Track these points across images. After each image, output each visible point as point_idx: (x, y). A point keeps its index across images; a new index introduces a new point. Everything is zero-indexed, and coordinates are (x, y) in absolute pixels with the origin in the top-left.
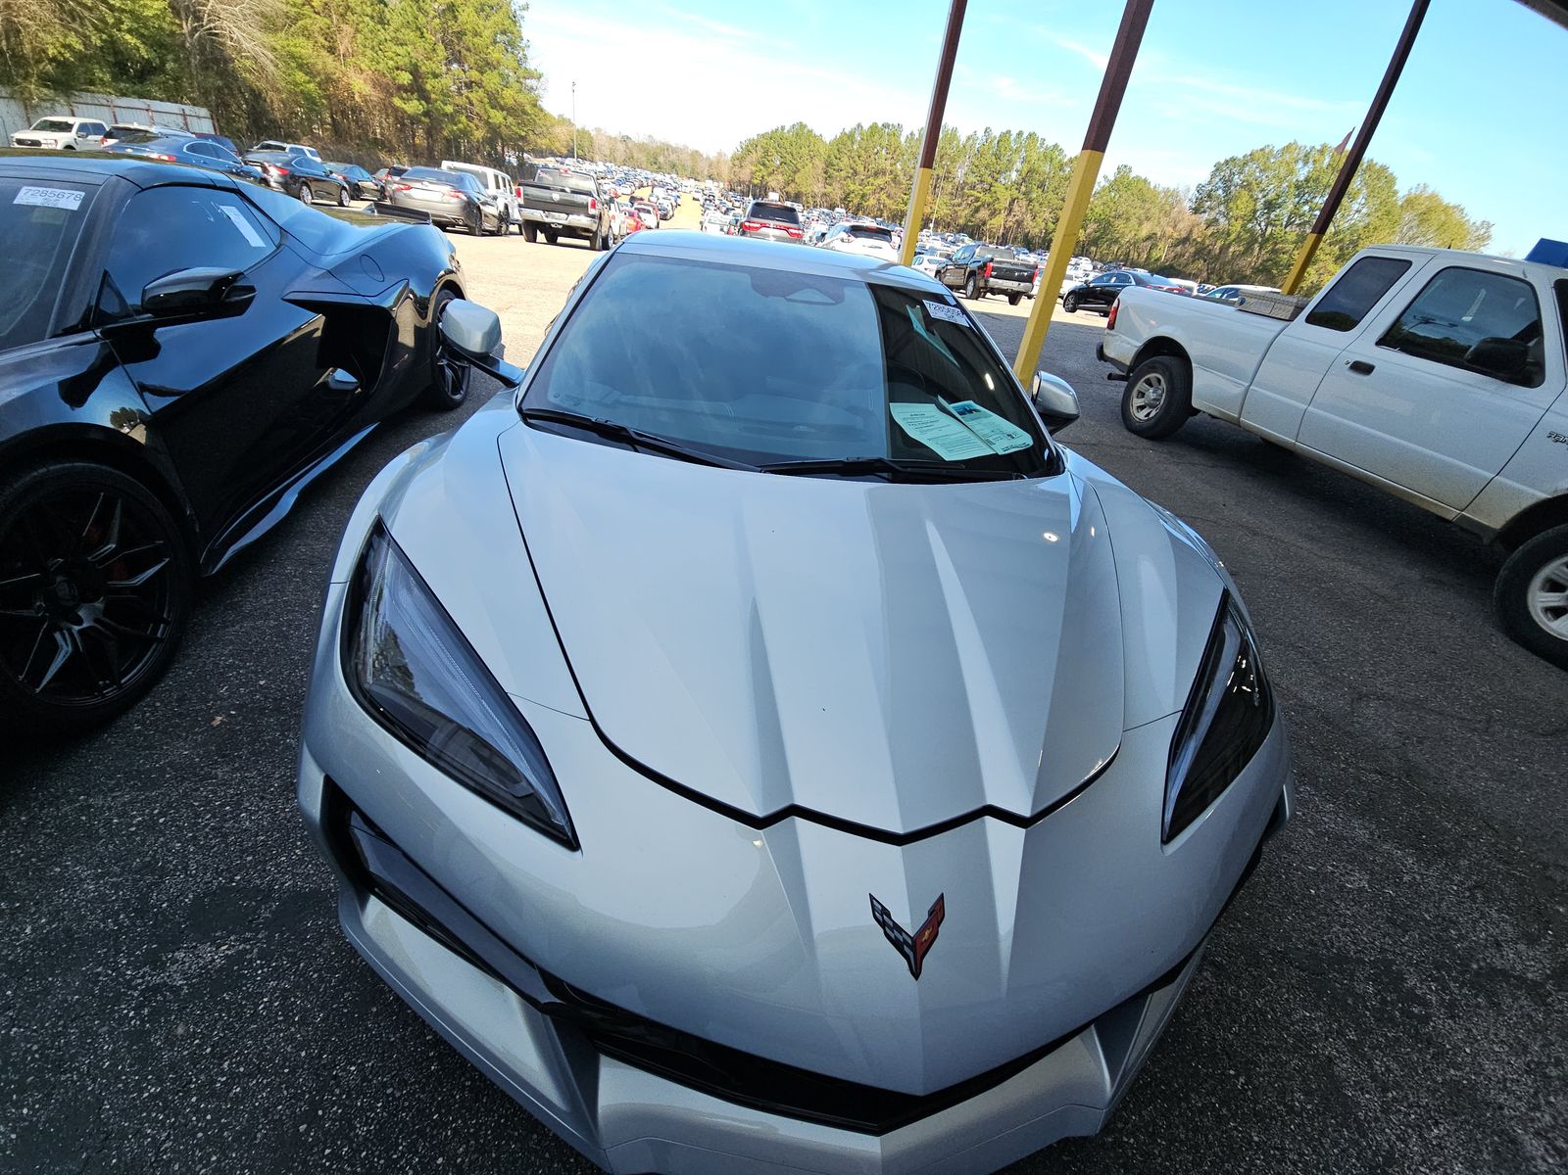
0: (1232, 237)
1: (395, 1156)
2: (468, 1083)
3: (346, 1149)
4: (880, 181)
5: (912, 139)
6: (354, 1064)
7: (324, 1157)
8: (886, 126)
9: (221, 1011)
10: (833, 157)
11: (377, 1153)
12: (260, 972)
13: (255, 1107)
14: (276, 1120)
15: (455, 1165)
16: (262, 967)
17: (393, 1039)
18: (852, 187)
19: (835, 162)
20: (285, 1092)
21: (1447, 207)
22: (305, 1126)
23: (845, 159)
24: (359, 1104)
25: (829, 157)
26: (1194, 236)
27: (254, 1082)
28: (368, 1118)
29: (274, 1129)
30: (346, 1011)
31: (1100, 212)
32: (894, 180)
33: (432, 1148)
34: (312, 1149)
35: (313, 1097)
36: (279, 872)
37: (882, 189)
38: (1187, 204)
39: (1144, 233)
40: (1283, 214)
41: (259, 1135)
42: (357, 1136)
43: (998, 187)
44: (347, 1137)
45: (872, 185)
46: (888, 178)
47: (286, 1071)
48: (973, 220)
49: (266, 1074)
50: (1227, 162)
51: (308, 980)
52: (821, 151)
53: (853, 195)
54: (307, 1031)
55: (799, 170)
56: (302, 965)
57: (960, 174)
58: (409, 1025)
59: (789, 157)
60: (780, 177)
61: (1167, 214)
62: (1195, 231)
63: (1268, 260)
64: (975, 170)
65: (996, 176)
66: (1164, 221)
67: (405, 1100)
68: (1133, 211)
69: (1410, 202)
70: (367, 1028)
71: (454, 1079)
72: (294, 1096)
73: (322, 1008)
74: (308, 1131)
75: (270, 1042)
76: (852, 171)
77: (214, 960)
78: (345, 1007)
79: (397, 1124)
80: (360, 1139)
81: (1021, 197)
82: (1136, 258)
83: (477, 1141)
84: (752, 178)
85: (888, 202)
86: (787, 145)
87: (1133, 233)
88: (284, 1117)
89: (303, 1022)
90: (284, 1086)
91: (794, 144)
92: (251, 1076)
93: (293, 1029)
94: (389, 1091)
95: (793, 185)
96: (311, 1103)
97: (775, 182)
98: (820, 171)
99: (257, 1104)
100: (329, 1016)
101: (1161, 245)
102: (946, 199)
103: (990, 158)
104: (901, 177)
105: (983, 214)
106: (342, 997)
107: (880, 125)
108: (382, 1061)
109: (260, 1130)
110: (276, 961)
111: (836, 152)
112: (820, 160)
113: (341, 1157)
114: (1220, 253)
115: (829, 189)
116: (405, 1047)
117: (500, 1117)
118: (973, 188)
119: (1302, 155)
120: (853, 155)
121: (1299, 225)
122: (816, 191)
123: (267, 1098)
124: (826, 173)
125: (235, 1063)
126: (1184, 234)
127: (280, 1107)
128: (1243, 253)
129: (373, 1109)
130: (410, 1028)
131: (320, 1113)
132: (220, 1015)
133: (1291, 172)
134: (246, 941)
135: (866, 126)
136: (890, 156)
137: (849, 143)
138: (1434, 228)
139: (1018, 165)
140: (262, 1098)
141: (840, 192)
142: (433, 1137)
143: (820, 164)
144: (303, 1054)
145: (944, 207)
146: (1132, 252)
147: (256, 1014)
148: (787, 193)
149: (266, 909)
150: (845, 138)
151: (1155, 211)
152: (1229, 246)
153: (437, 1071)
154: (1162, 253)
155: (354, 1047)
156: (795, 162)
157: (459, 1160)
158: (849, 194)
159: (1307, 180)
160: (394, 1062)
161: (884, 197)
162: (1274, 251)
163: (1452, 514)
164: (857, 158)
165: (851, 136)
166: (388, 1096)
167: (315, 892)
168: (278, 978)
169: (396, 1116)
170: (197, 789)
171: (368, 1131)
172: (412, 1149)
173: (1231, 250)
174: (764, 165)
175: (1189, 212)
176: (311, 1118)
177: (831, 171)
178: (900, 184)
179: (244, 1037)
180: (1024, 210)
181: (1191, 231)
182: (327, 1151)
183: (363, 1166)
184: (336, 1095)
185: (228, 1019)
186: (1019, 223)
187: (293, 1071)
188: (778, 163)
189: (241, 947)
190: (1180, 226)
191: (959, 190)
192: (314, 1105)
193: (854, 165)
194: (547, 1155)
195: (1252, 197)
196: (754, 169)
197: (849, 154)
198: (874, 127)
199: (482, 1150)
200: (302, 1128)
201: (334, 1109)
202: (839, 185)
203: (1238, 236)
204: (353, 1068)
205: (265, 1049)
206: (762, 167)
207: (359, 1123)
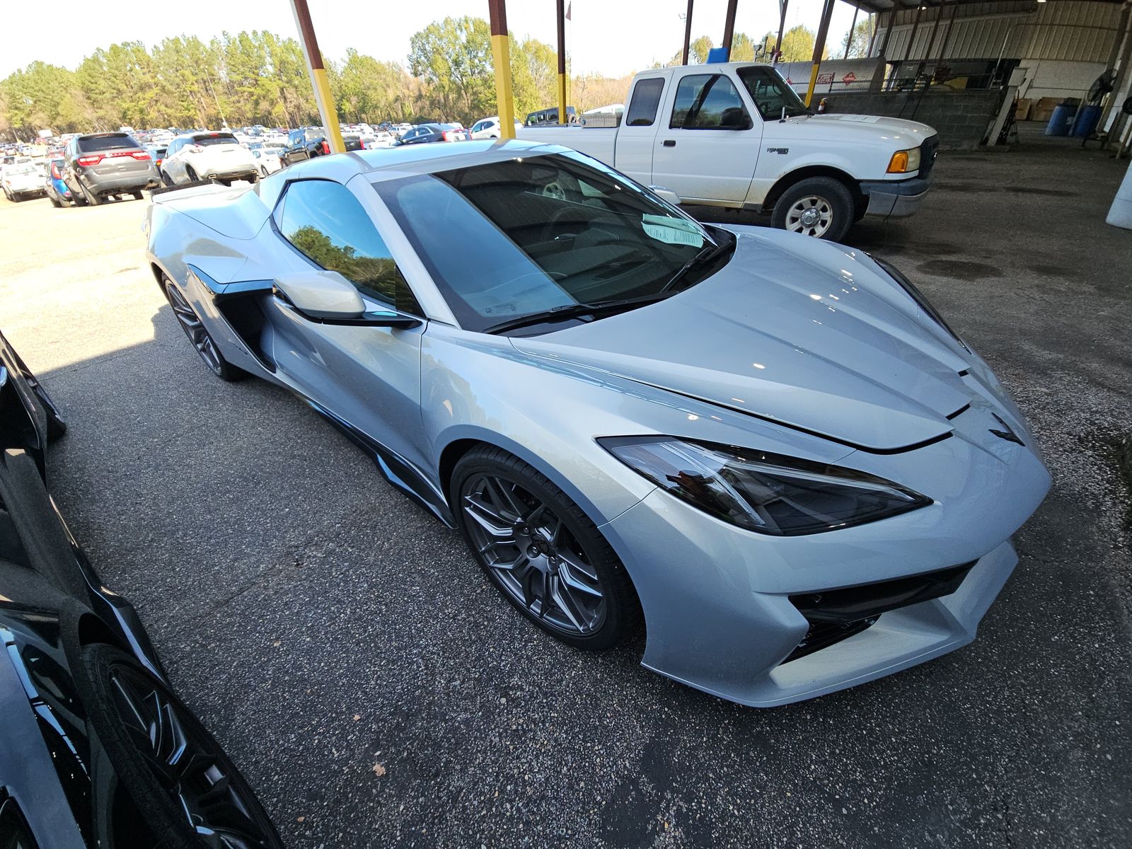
0: (447, 88)
1: (882, 763)
2: (849, 708)
3: (868, 789)
4: (150, 94)
5: (159, 51)
6: (810, 766)
7: (869, 804)
8: (126, 44)
9: (727, 842)
10: (87, 83)
11: (876, 772)
12: (703, 806)
13: (819, 838)
14: (833, 826)
15: (899, 733)
16: (699, 803)
17: (801, 737)
18: (125, 106)
19: (93, 86)
20: (814, 815)
21: (544, 46)
22: (844, 809)
23: (102, 82)
24: (840, 772)
25: (83, 83)
26: (424, 93)
27: (799, 833)
28: (851, 770)
29: (840, 830)
30: (765, 758)
31: (353, 87)
32: (163, 88)
33: (884, 741)
34: (861, 810)
35: (824, 798)
36: (612, 767)
37: (157, 101)
38: (408, 72)
39: (391, 97)
40: (466, 66)
41: (841, 841)
42: (861, 780)
43: (262, 80)
44: (860, 786)
45: (144, 99)
46: (156, 90)
47: (798, 809)
48: (258, 112)
49: (795, 824)
50: (416, 37)
51: (727, 775)
52: (71, 80)
53: (130, 113)
54: (771, 787)
55: (58, 104)
56: (711, 775)
57: (223, 74)
58: (795, 724)
59: (40, 94)
60: (41, 115)
61: (398, 80)
62: (422, 89)
63: (474, 100)
64: (234, 69)
65: (256, 71)
66: (399, 85)
67: (847, 745)
68: (375, 82)
69: (526, 47)
70: (785, 750)
71: (844, 714)
72: (819, 809)
73: (757, 773)
74: (847, 809)
75: (770, 814)
76: (115, 91)
77: (675, 837)
78: (762, 758)
79: (861, 754)
80: (864, 778)
81: (287, 85)
82: (396, 116)
83: (888, 717)
84: (11, 124)
85: (169, 111)
86: (33, 84)
87: (384, 98)
88: (833, 821)
89: (763, 788)
90: (809, 814)
91: (39, 81)
92: (793, 833)
93: (766, 796)
94: (837, 751)
95: (60, 118)
96: (828, 800)
97: (38, 120)
98: (81, 98)
99: (817, 836)
100: (764, 770)
101: (407, 104)
102: (224, 98)
103: (240, 58)
104: (169, 87)
105: (264, 105)
106: (753, 757)
107: (119, 45)
108: (815, 748)
109: (837, 840)
110: (699, 791)
111: (90, 78)
112: (76, 89)
113: (872, 794)
114: (445, 100)
115: (101, 113)
116: (809, 732)
117: (877, 700)
118: (241, 84)
119: (456, 25)
120: (107, 76)
121: (479, 73)
122: (89, 117)
123: (814, 828)
124: (89, 98)
125: (778, 843)
126: (417, 93)
127: (824, 821)
128: (458, 98)
129: (846, 765)
130: (797, 725)
131: (837, 797)
132: (731, 843)
133: (457, 38)
134: (667, 808)
135: (107, 49)
136: (145, 70)
137: (97, 67)
138: (545, 60)
139: (268, 60)
140: (813, 831)
141: (115, 113)
142: (878, 739)
143: (80, 94)
144: (789, 794)
145: (225, 106)
146: (391, 113)
147: (742, 818)
148: (57, 127)
149: (644, 785)
150: (91, 64)
151: (389, 79)
152: (448, 96)
153: (834, 720)
154: (411, 109)
155: (797, 761)
156: (50, 97)
157: (896, 730)
158: (125, 113)
159: (468, 42)
160: (818, 742)
161: (163, 108)
162: (475, 94)
163: (740, 205)
164: (113, 79)
165: (95, 60)
166: (840, 753)
167: (647, 747)
168: (716, 795)
169: (855, 753)
170: (465, 808)
171: (860, 772)
172: (881, 753)
173: (450, 97)
174: (17, 108)
175: (412, 77)
176: (838, 804)
177: (94, 96)
178: (173, 93)
179: (758, 831)
180: (295, 96)
181: (420, 89)
182: (866, 801)
183: (883, 783)
184: (829, 783)
185: (737, 838)
186: (298, 107)
187: (800, 805)
188: (31, 102)
189: (673, 813)
190: (411, 87)
191: (230, 89)
192: (830, 798)
193: (113, 86)
194: (908, 687)
195: (443, 59)
196: (8, 115)
197: (102, 76)
198: (114, 48)
199: (895, 716)
200: (844, 811)
201: (838, 787)
202: (109, 107)
203: (450, 88)
204: (813, 767)
205: (775, 819)
206: (16, 111)
207: (853, 775)
